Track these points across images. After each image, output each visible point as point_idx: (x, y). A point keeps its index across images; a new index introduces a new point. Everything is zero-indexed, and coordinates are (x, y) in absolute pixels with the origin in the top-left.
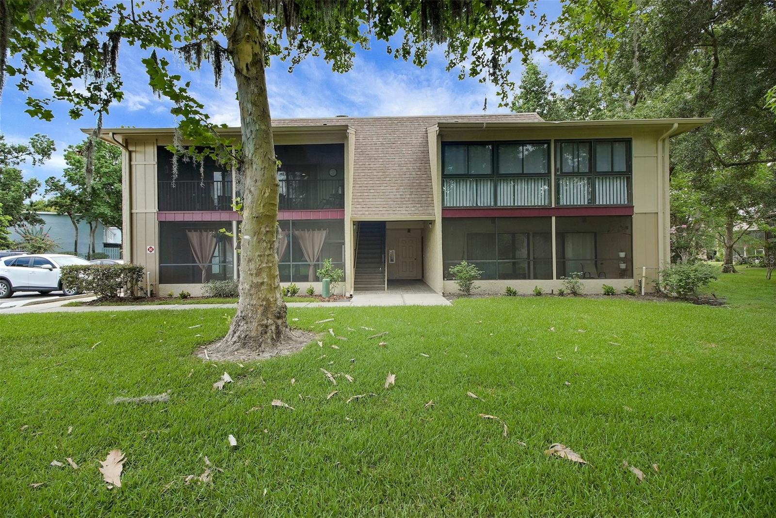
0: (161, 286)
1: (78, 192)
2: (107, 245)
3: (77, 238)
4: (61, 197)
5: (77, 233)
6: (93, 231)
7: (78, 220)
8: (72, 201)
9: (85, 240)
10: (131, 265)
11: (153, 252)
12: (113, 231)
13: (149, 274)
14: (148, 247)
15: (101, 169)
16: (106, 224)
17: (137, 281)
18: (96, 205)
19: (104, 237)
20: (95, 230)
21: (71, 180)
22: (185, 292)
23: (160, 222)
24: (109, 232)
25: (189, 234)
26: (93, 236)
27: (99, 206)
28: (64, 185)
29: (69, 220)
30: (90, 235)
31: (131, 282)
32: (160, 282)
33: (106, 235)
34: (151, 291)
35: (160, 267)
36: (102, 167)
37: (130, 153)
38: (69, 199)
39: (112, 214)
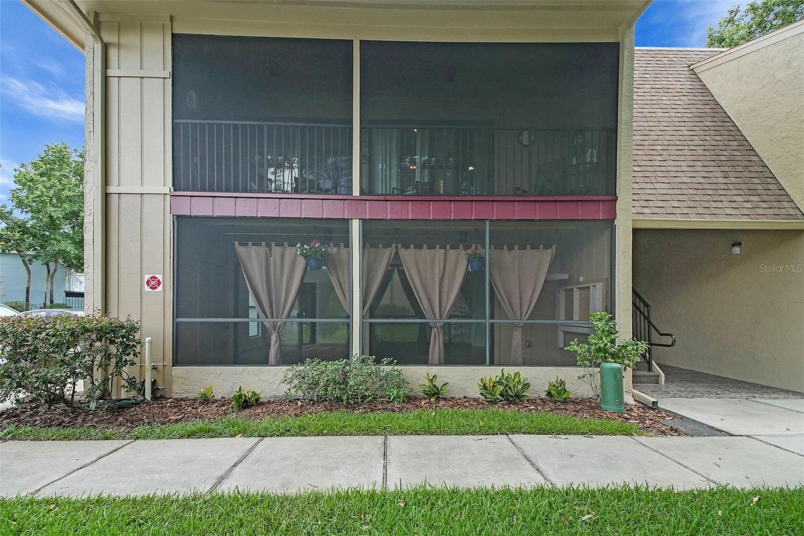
0: (178, 371)
1: (31, 222)
2: (69, 294)
3: (29, 284)
4: (7, 228)
5: (29, 277)
6: (51, 275)
7: (30, 260)
8: (23, 235)
9: (40, 287)
10: (105, 321)
11: (160, 288)
12: (78, 277)
13: (151, 342)
14: (147, 277)
15: (63, 192)
16: (69, 266)
17: (120, 364)
18: (55, 239)
19: (67, 284)
20: (53, 274)
21: (20, 204)
22: (247, 392)
23: (178, 217)
24: (73, 279)
25: (241, 250)
26: (52, 282)
27: (59, 241)
28: (11, 213)
29: (19, 260)
30: (48, 281)
31: (104, 366)
32: (175, 363)
33: (69, 282)
34: (154, 383)
35: (177, 327)
36: (64, 190)
37: (106, 47)
38: (19, 232)
39: (77, 252)
